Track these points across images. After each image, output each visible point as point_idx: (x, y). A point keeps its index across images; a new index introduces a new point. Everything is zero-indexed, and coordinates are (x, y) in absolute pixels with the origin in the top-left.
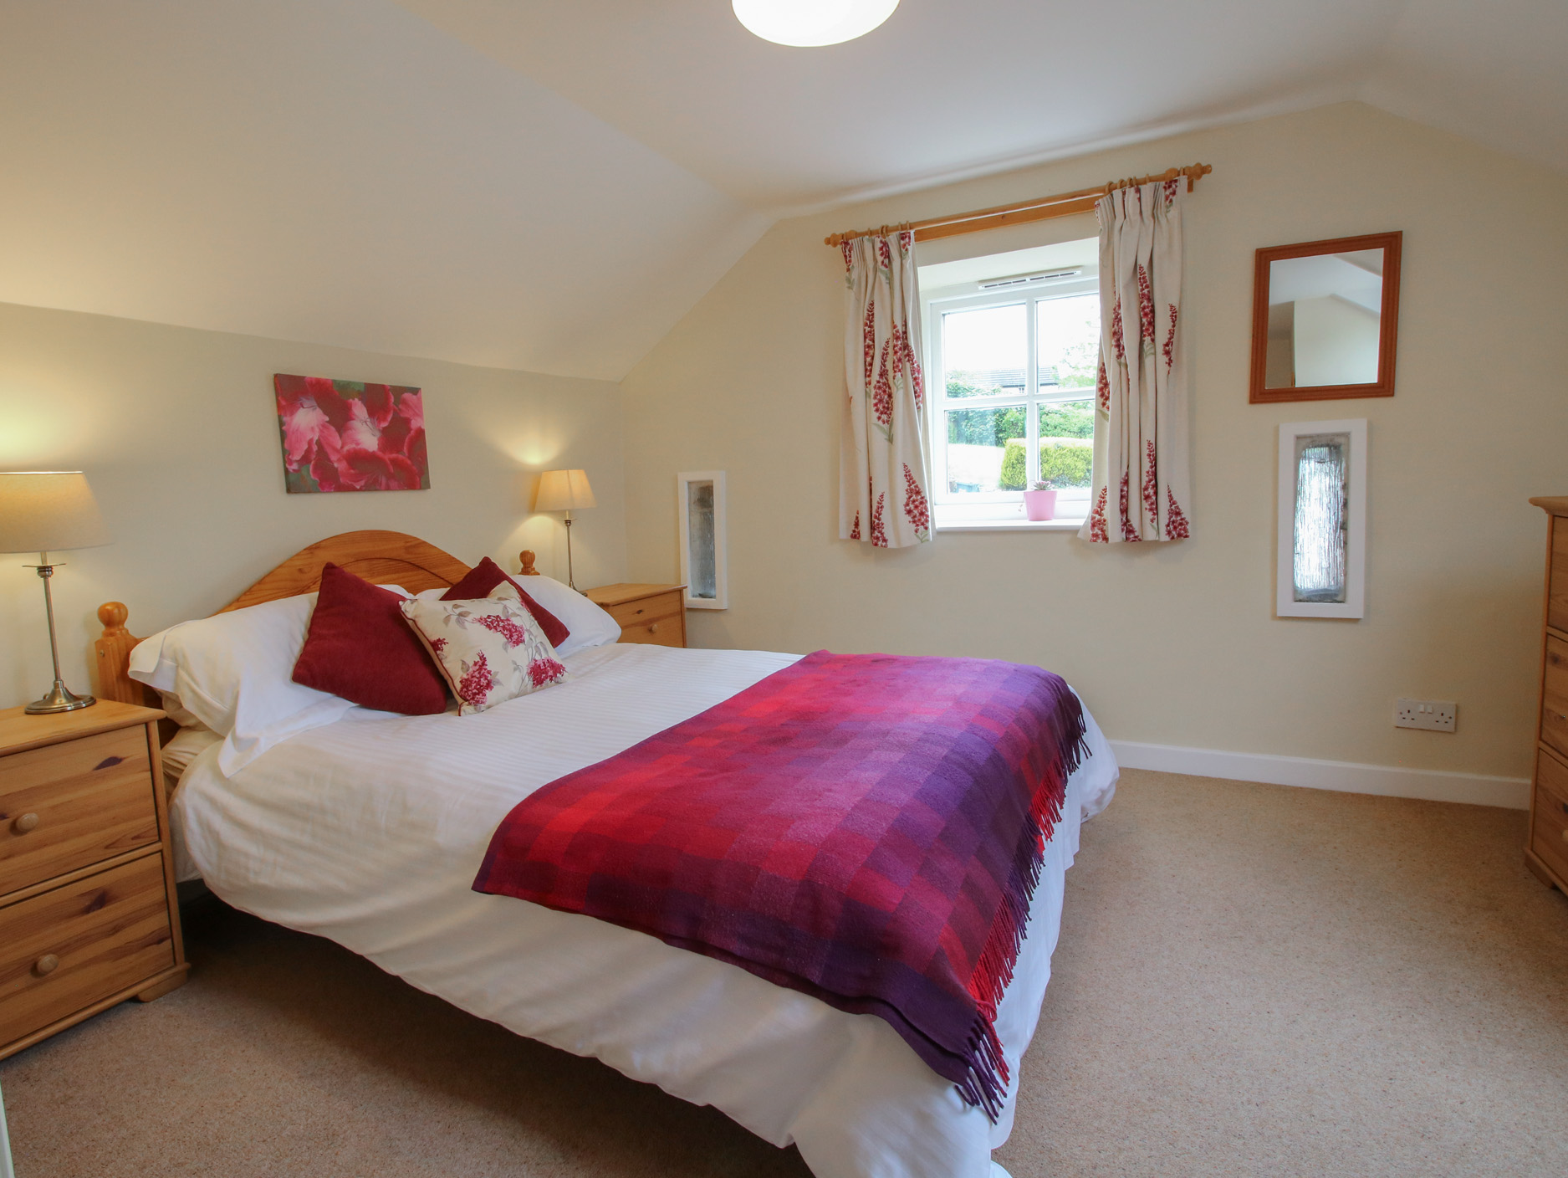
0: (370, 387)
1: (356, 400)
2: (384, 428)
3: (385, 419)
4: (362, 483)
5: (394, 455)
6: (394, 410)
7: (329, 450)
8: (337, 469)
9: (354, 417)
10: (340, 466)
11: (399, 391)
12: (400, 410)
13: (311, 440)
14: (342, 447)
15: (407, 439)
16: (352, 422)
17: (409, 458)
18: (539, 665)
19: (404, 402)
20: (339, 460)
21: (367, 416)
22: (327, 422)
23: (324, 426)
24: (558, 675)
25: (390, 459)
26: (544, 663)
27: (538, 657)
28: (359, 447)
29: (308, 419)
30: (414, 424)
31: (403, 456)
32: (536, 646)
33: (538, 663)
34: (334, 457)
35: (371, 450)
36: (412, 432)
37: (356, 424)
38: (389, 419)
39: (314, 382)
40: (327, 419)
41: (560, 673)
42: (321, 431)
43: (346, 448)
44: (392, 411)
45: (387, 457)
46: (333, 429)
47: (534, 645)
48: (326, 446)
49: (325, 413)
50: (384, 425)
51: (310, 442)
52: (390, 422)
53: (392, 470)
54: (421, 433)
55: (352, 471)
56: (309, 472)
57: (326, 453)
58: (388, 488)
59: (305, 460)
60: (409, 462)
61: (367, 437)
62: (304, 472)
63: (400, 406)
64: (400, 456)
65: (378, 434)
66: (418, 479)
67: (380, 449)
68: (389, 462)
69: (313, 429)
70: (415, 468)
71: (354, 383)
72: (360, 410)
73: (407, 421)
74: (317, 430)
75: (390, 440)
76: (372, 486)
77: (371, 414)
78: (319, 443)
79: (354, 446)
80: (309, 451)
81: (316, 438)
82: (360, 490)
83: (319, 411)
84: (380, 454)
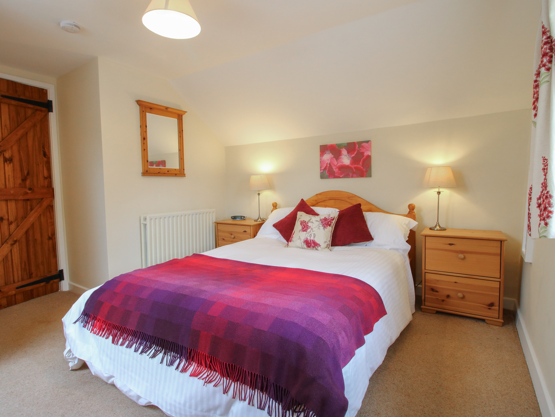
0: (349, 144)
1: (343, 149)
2: (353, 157)
3: (353, 154)
4: (343, 175)
5: (356, 166)
6: (358, 150)
7: (333, 166)
8: (334, 171)
9: (342, 154)
10: (335, 170)
11: (360, 143)
12: (360, 150)
13: (328, 163)
14: (337, 164)
15: (362, 160)
16: (342, 156)
17: (362, 166)
18: (308, 241)
19: (363, 147)
20: (336, 168)
21: (347, 153)
22: (333, 157)
23: (331, 159)
24: (316, 247)
25: (354, 167)
26: (311, 241)
27: (309, 238)
28: (343, 164)
29: (328, 157)
30: (366, 154)
31: (360, 165)
32: (311, 234)
33: (308, 240)
34: (334, 168)
35: (347, 164)
36: (364, 157)
37: (343, 157)
38: (355, 153)
39: (330, 146)
40: (333, 156)
41: (317, 246)
42: (331, 160)
43: (338, 165)
44: (357, 151)
45: (353, 166)
46: (335, 159)
47: (310, 233)
48: (332, 164)
49: (333, 154)
50: (353, 156)
51: (327, 164)
52: (355, 155)
53: (355, 171)
54: (369, 157)
55: (340, 172)
56: (326, 173)
57: (332, 167)
58: (352, 177)
59: (325, 169)
60: (362, 168)
61: (346, 160)
62: (324, 172)
63: (360, 148)
64: (358, 166)
65: (350, 159)
66: (365, 173)
67: (350, 164)
68: (353, 168)
69: (328, 160)
70: (364, 170)
71: (342, 144)
72: (344, 152)
73: (363, 153)
74: (329, 160)
75: (355, 161)
76: (347, 176)
77: (348, 153)
78: (330, 164)
79: (341, 164)
80: (326, 167)
81: (329, 162)
82: (342, 178)
83: (331, 154)
84: (351, 166)
